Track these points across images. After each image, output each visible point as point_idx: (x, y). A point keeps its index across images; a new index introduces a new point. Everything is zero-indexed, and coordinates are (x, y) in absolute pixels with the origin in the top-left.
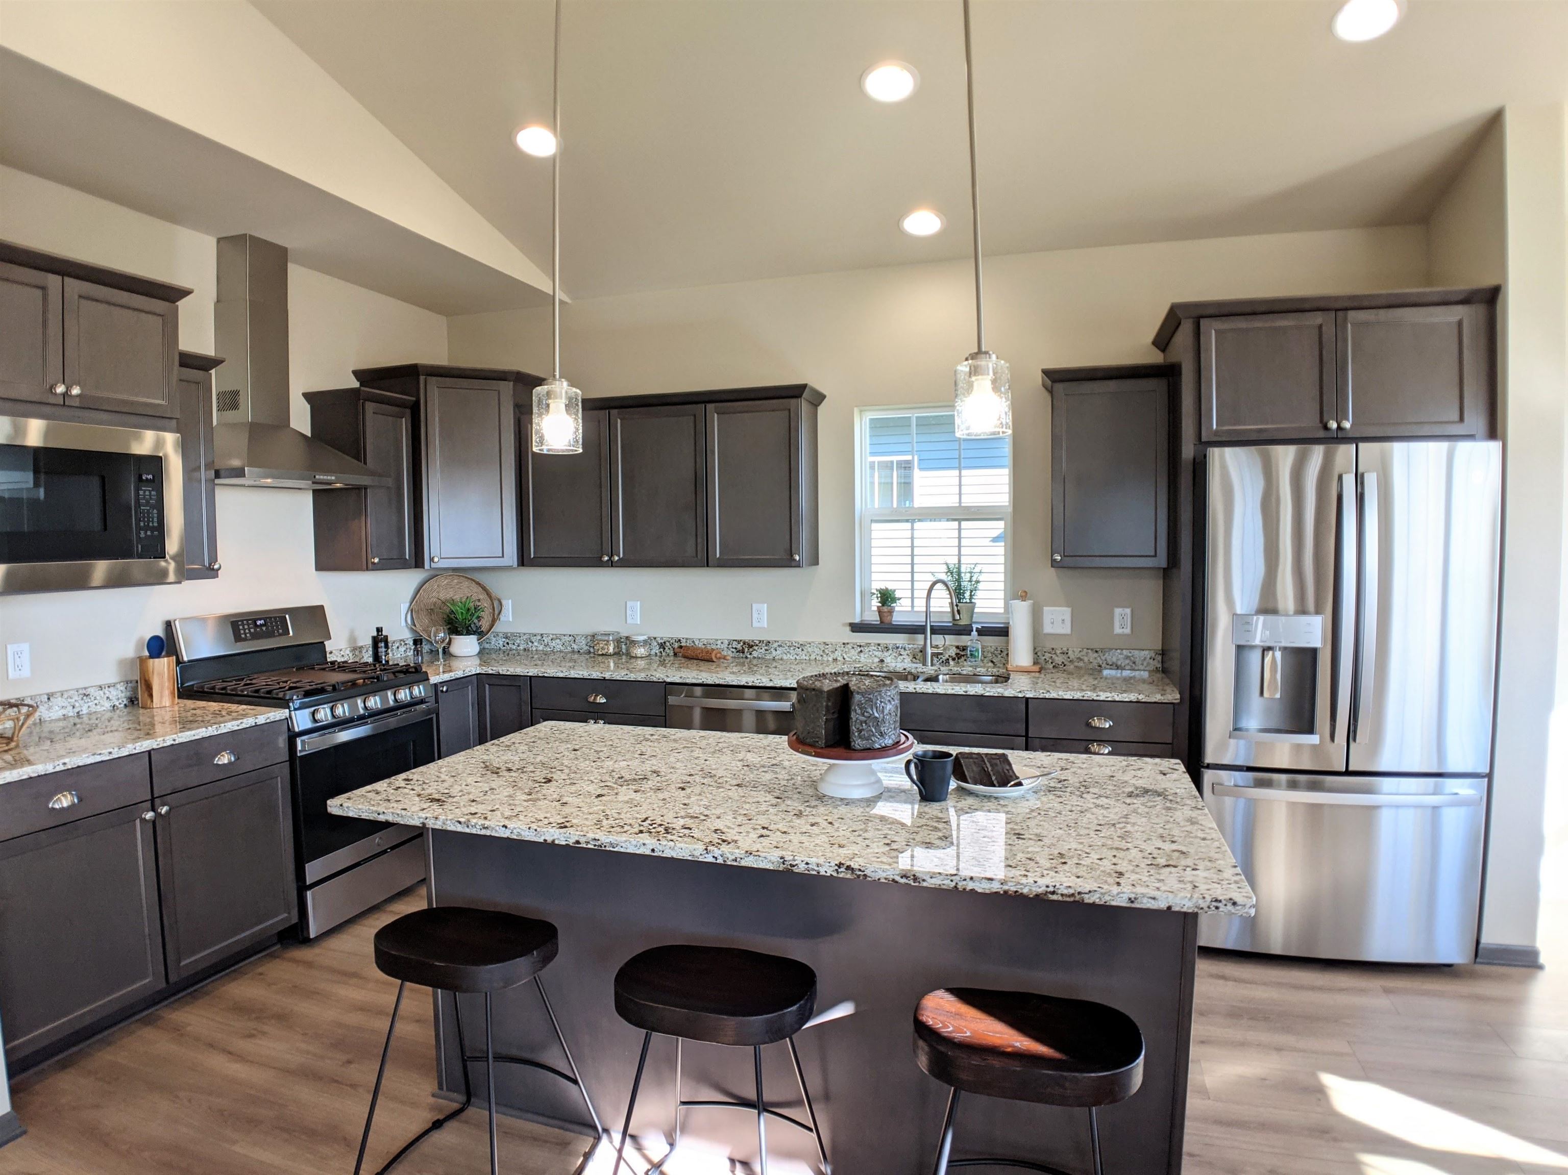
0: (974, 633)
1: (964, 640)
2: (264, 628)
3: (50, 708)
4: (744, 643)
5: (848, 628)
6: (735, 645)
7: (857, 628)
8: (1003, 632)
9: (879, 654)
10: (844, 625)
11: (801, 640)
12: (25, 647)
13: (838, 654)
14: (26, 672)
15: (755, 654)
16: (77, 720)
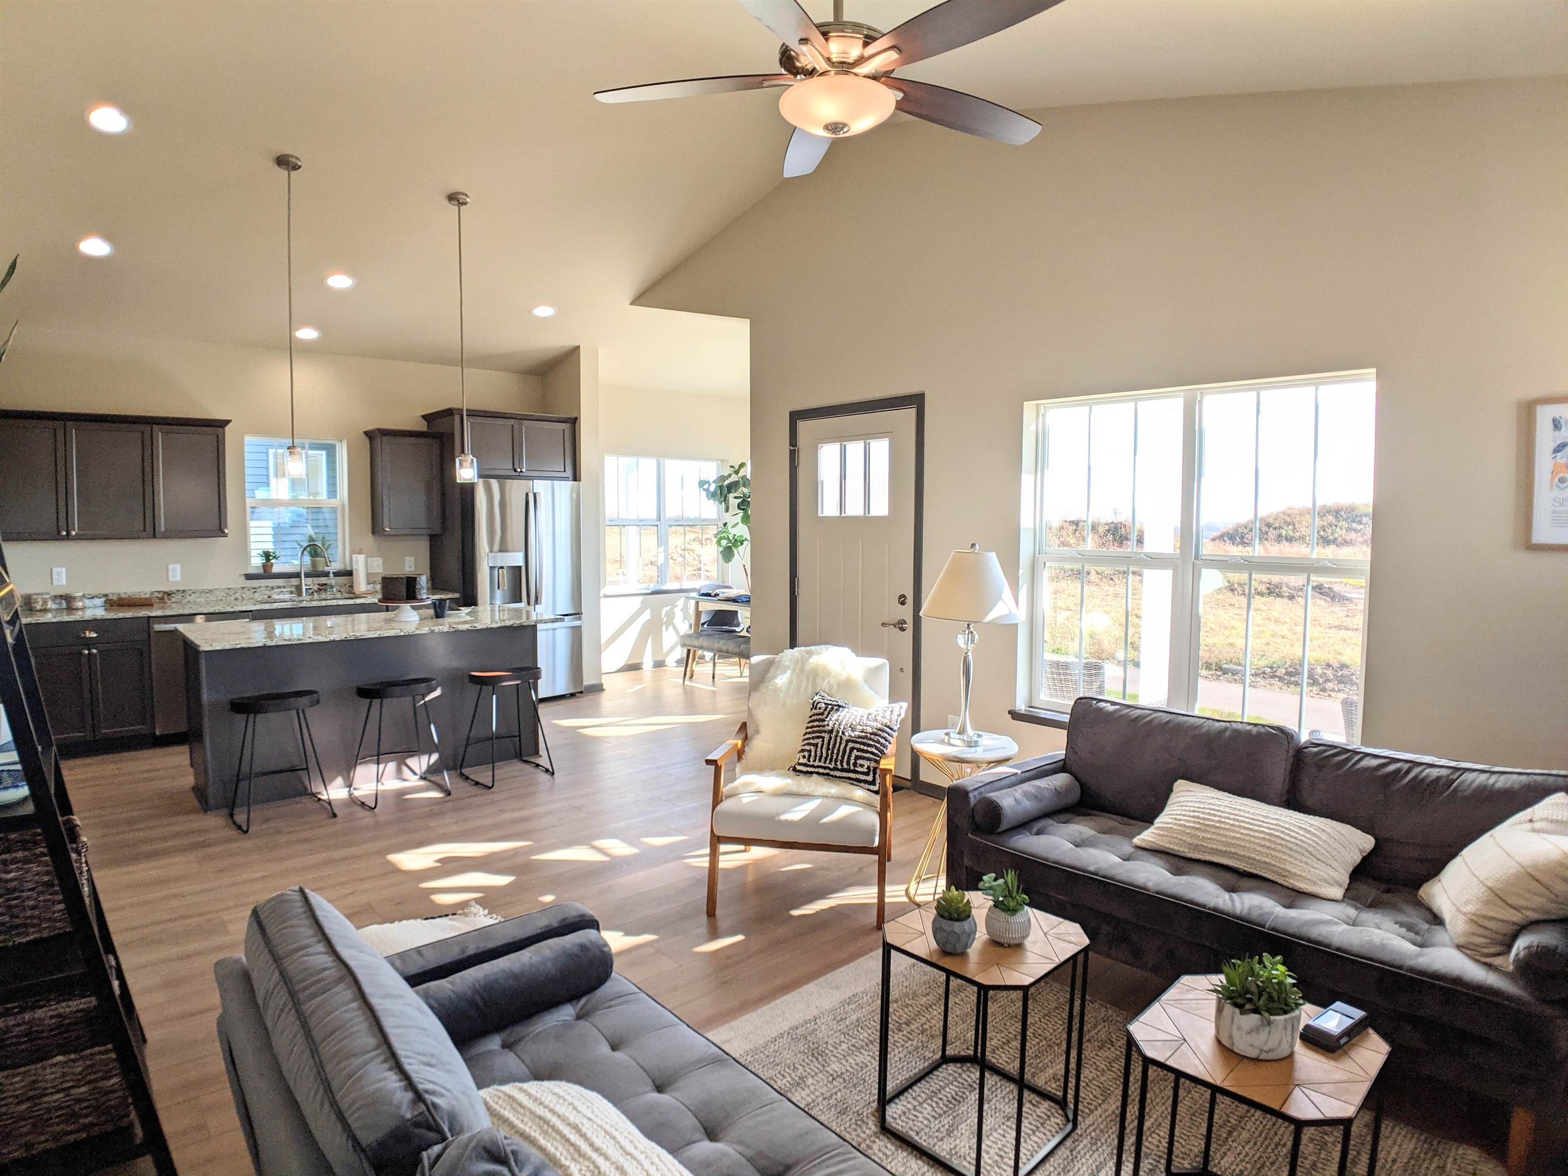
0: (331, 575)
1: (323, 580)
4: (164, 593)
5: (243, 578)
6: (156, 595)
7: (249, 577)
8: (349, 573)
9: (267, 592)
10: (240, 575)
11: (210, 588)
13: (238, 595)
15: (173, 600)
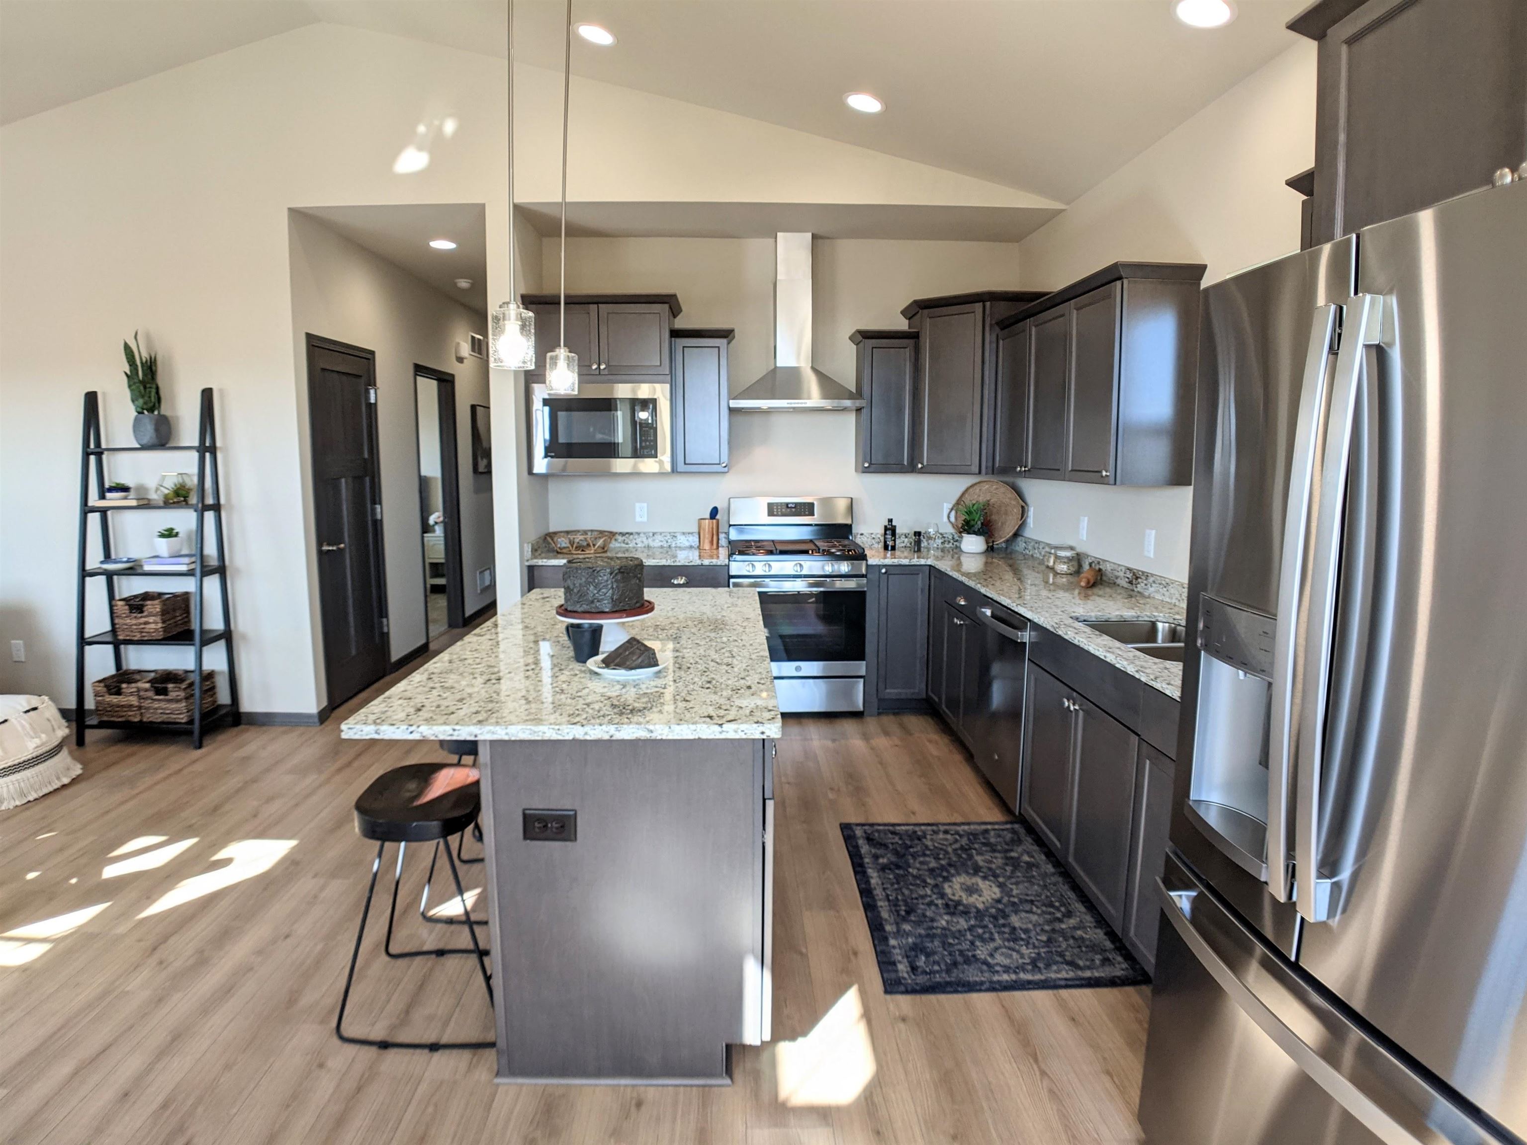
2: (793, 510)
3: (654, 540)
4: (1134, 573)
6: (1128, 573)
12: (645, 505)
14: (645, 519)
15: (1139, 587)
16: (668, 549)
